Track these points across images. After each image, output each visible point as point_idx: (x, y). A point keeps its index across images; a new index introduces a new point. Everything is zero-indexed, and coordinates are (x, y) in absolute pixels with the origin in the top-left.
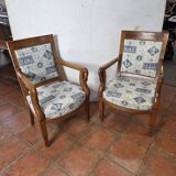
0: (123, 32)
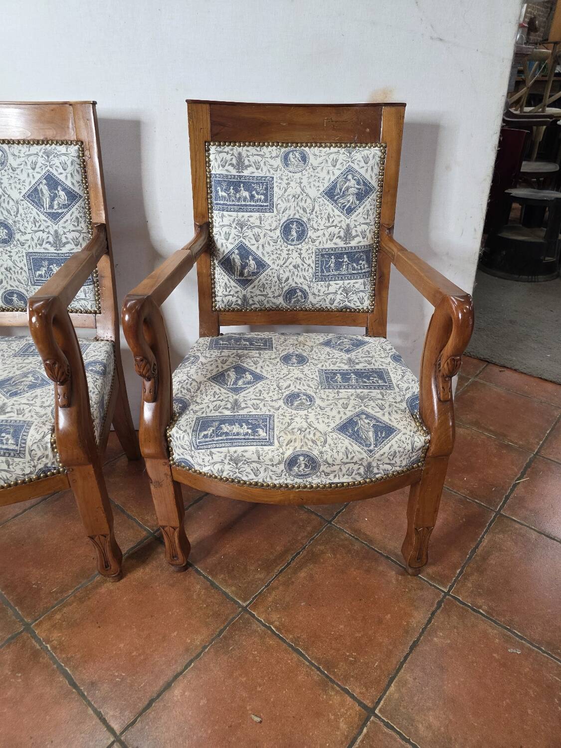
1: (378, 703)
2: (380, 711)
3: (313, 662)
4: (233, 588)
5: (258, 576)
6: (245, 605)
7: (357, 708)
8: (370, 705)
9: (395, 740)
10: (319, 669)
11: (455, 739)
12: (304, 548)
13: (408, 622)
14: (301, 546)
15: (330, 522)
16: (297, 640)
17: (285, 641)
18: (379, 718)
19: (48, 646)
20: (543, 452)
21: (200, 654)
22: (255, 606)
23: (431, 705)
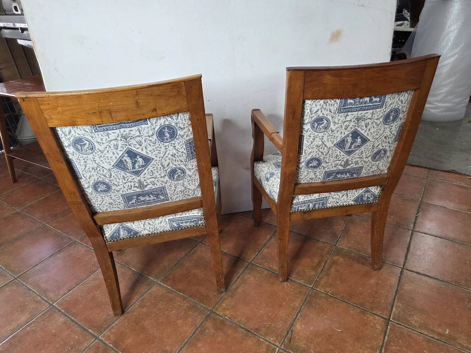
1: (390, 316)
2: (392, 319)
3: (354, 305)
4: (302, 280)
5: (311, 274)
6: (311, 286)
7: (382, 319)
8: (387, 317)
9: (403, 328)
10: (358, 307)
11: (429, 324)
12: (328, 258)
13: (390, 283)
14: (326, 258)
15: (335, 246)
16: (342, 297)
17: (338, 299)
18: (393, 322)
19: (226, 317)
20: (424, 201)
21: (301, 309)
22: (317, 287)
23: (413, 313)
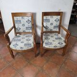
0: (43, 13)
